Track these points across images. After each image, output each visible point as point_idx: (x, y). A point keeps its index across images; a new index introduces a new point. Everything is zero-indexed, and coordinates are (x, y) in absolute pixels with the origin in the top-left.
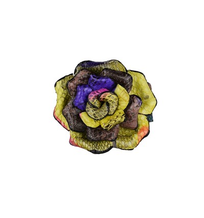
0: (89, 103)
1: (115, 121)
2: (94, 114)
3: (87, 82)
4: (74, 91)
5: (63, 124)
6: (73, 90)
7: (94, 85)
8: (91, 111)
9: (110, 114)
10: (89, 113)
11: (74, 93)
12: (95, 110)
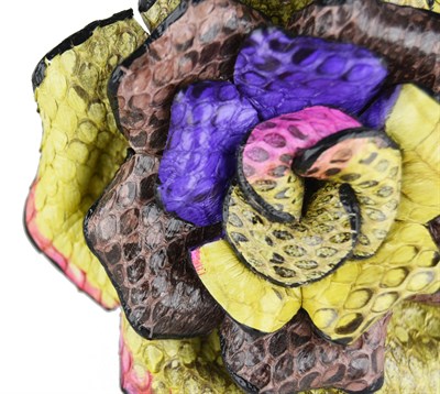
0: (248, 194)
1: (396, 295)
2: (277, 258)
3: (228, 69)
4: (153, 120)
5: (78, 277)
6: (148, 113)
7: (268, 89)
8: (258, 241)
9: (361, 250)
10: (243, 248)
11: (150, 130)
12: (279, 235)
